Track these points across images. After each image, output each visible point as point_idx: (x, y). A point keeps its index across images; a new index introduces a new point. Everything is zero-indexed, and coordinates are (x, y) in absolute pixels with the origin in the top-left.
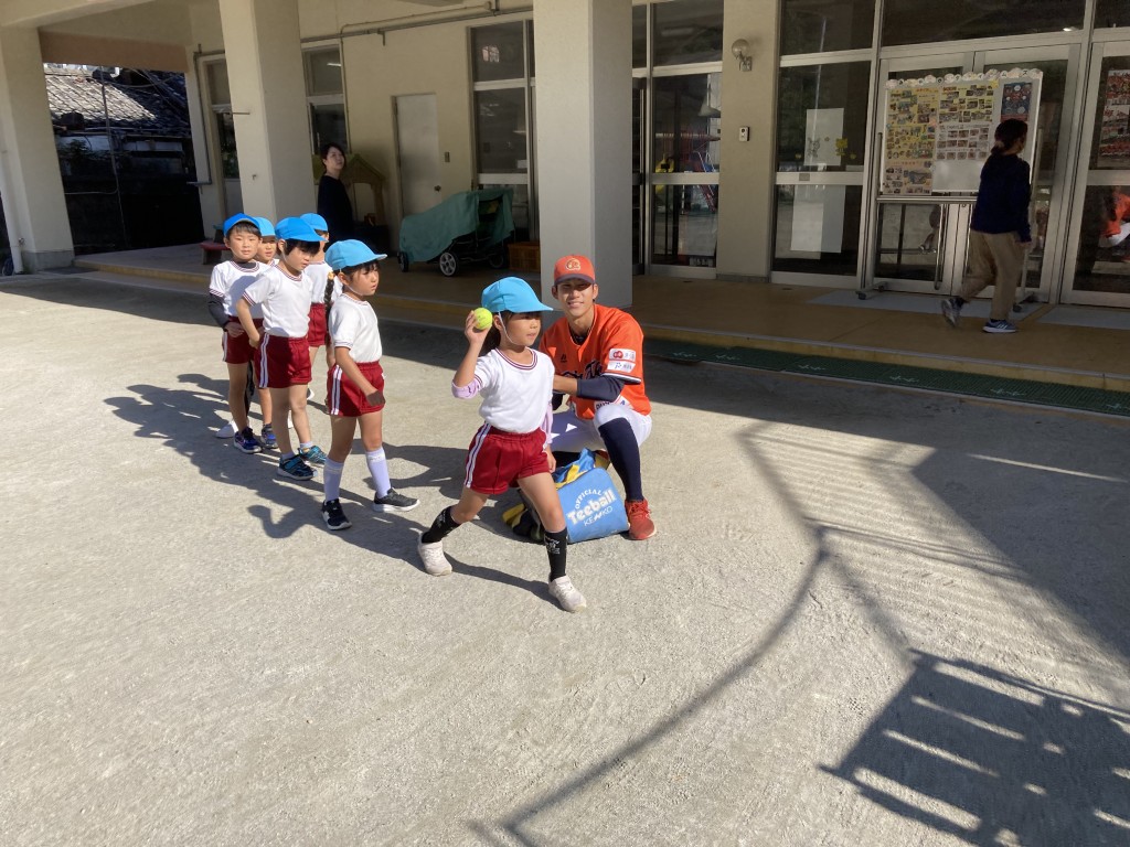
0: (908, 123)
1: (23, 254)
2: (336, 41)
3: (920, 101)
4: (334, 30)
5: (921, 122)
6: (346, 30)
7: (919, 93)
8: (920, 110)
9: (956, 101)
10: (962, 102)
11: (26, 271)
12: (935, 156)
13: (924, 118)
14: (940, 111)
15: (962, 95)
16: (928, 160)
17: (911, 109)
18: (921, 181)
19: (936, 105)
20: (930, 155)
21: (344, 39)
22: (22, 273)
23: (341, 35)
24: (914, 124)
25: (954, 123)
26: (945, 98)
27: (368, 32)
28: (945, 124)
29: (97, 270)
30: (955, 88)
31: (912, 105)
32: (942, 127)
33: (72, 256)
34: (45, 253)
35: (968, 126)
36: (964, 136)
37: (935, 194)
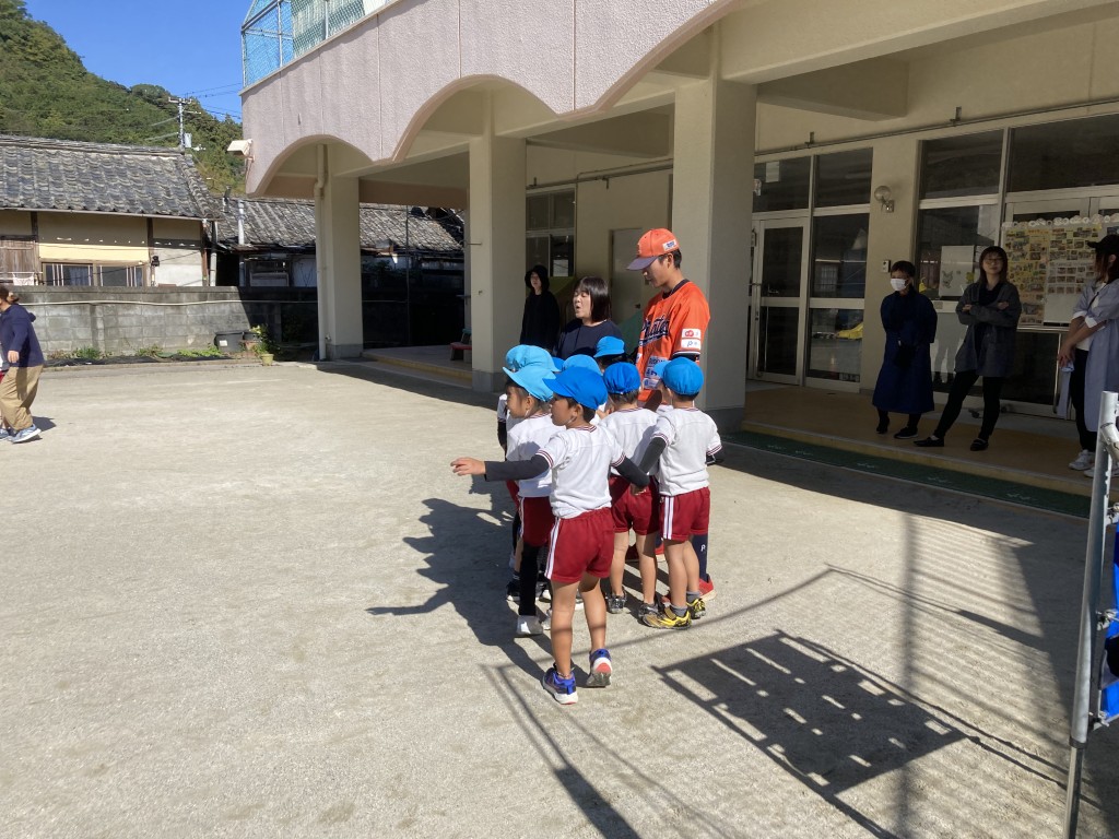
0: (1021, 260)
1: (327, 346)
2: (572, 186)
3: (1032, 241)
4: (573, 177)
5: (1032, 259)
6: (582, 176)
7: (1031, 234)
8: (1032, 249)
9: (1064, 241)
10: (1070, 242)
11: (328, 359)
12: (1046, 290)
13: (1036, 256)
14: (1050, 250)
15: (1070, 236)
16: (1039, 293)
17: (1024, 248)
18: (1033, 312)
19: (1047, 244)
20: (1041, 289)
21: (579, 184)
22: (325, 360)
23: (577, 181)
24: (1026, 261)
25: (1063, 261)
26: (1054, 238)
27: (596, 179)
28: (1055, 261)
29: (376, 360)
30: (1063, 230)
31: (1025, 244)
32: (1052, 264)
33: (361, 349)
34: (342, 346)
35: (1075, 264)
36: (1072, 272)
37: (1046, 324)
